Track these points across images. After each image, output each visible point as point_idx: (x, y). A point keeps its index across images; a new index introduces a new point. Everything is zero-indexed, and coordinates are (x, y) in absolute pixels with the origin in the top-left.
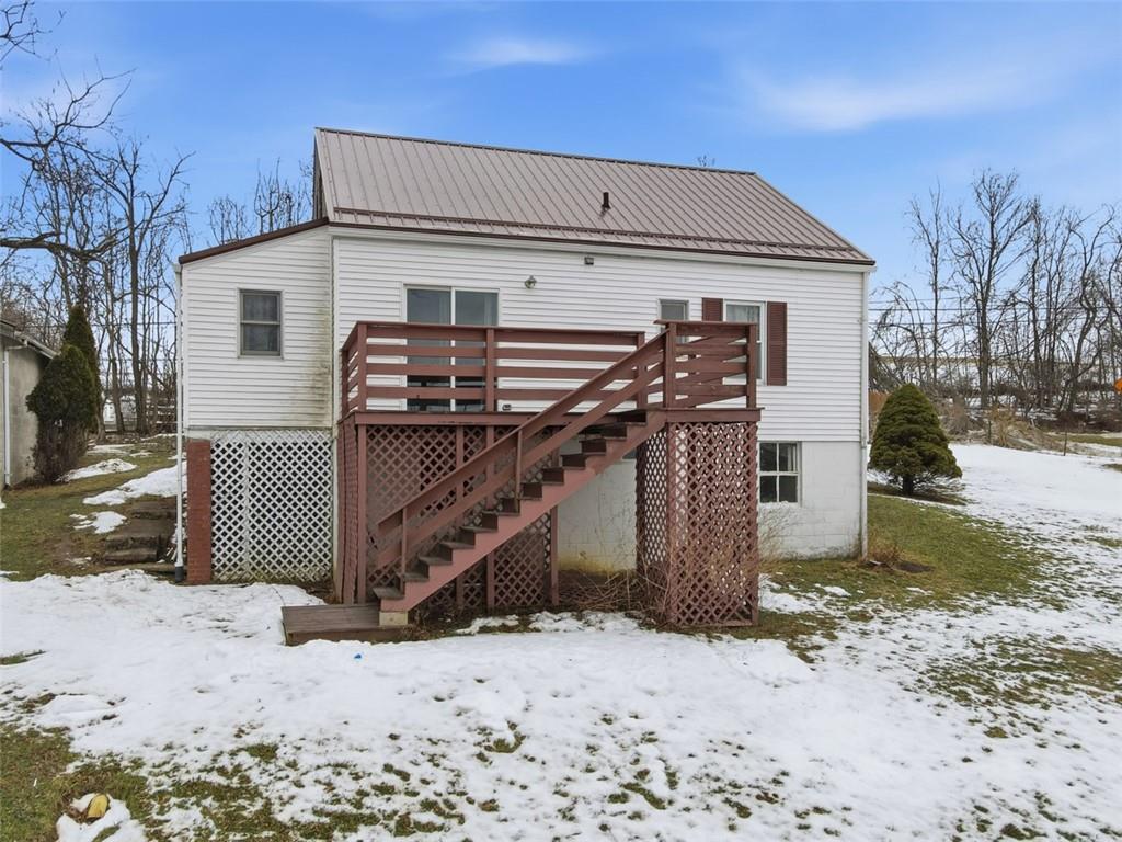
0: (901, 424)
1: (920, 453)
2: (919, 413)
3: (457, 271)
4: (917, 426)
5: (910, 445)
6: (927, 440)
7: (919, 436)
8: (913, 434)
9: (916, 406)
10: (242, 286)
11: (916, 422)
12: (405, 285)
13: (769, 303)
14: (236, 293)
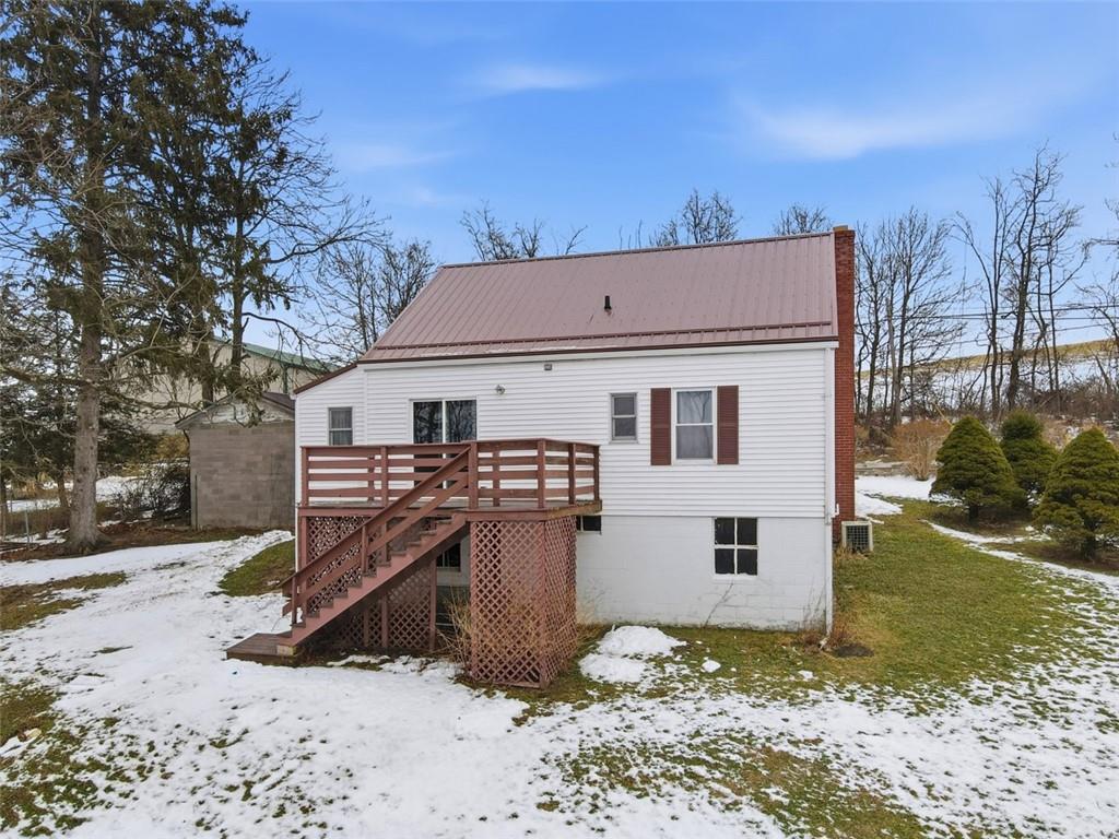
0: (1064, 479)
1: (1083, 514)
2: (1090, 465)
3: (444, 385)
4: (1083, 481)
5: (1073, 504)
6: (1094, 499)
7: (1085, 493)
8: (1078, 491)
9: (1089, 457)
10: (331, 406)
11: (1083, 477)
12: (411, 400)
13: (719, 387)
14: (326, 411)
